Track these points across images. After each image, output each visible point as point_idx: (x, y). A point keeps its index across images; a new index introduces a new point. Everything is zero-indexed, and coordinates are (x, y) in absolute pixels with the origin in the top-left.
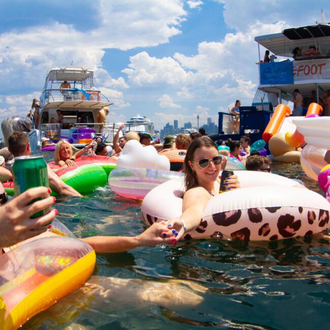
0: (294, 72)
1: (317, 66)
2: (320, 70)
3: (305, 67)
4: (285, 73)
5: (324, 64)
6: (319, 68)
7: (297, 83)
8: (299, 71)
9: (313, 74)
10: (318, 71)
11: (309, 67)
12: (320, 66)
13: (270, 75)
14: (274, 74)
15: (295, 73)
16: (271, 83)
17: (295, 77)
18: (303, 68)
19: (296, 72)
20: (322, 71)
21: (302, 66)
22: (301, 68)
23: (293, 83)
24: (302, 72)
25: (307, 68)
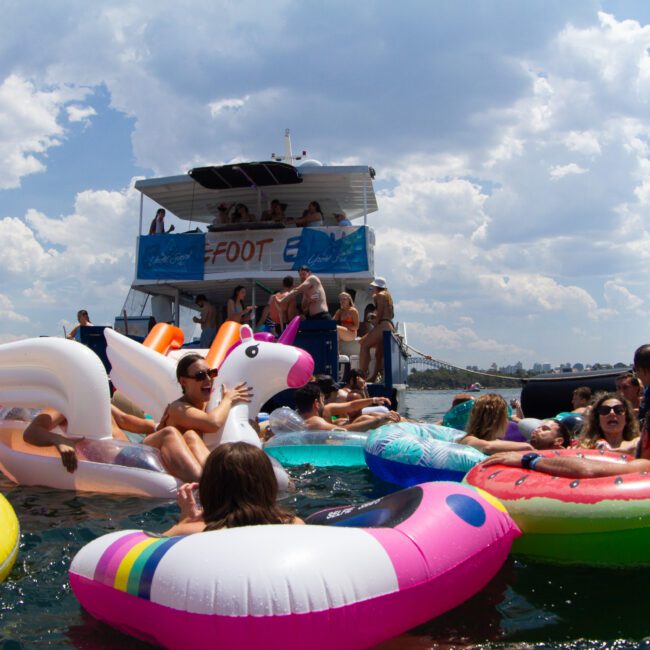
0: (207, 255)
1: (255, 243)
2: (261, 251)
3: (230, 246)
4: (188, 256)
5: (270, 240)
6: (257, 248)
7: (208, 277)
8: (218, 252)
9: (245, 260)
10: (257, 254)
11: (238, 246)
12: (261, 243)
13: (157, 260)
14: (165, 259)
15: (208, 258)
16: (158, 276)
17: (208, 266)
18: (226, 247)
19: (210, 255)
20: (263, 254)
21: (225, 244)
22: (221, 248)
23: (202, 278)
24: (224, 255)
25: (234, 248)
